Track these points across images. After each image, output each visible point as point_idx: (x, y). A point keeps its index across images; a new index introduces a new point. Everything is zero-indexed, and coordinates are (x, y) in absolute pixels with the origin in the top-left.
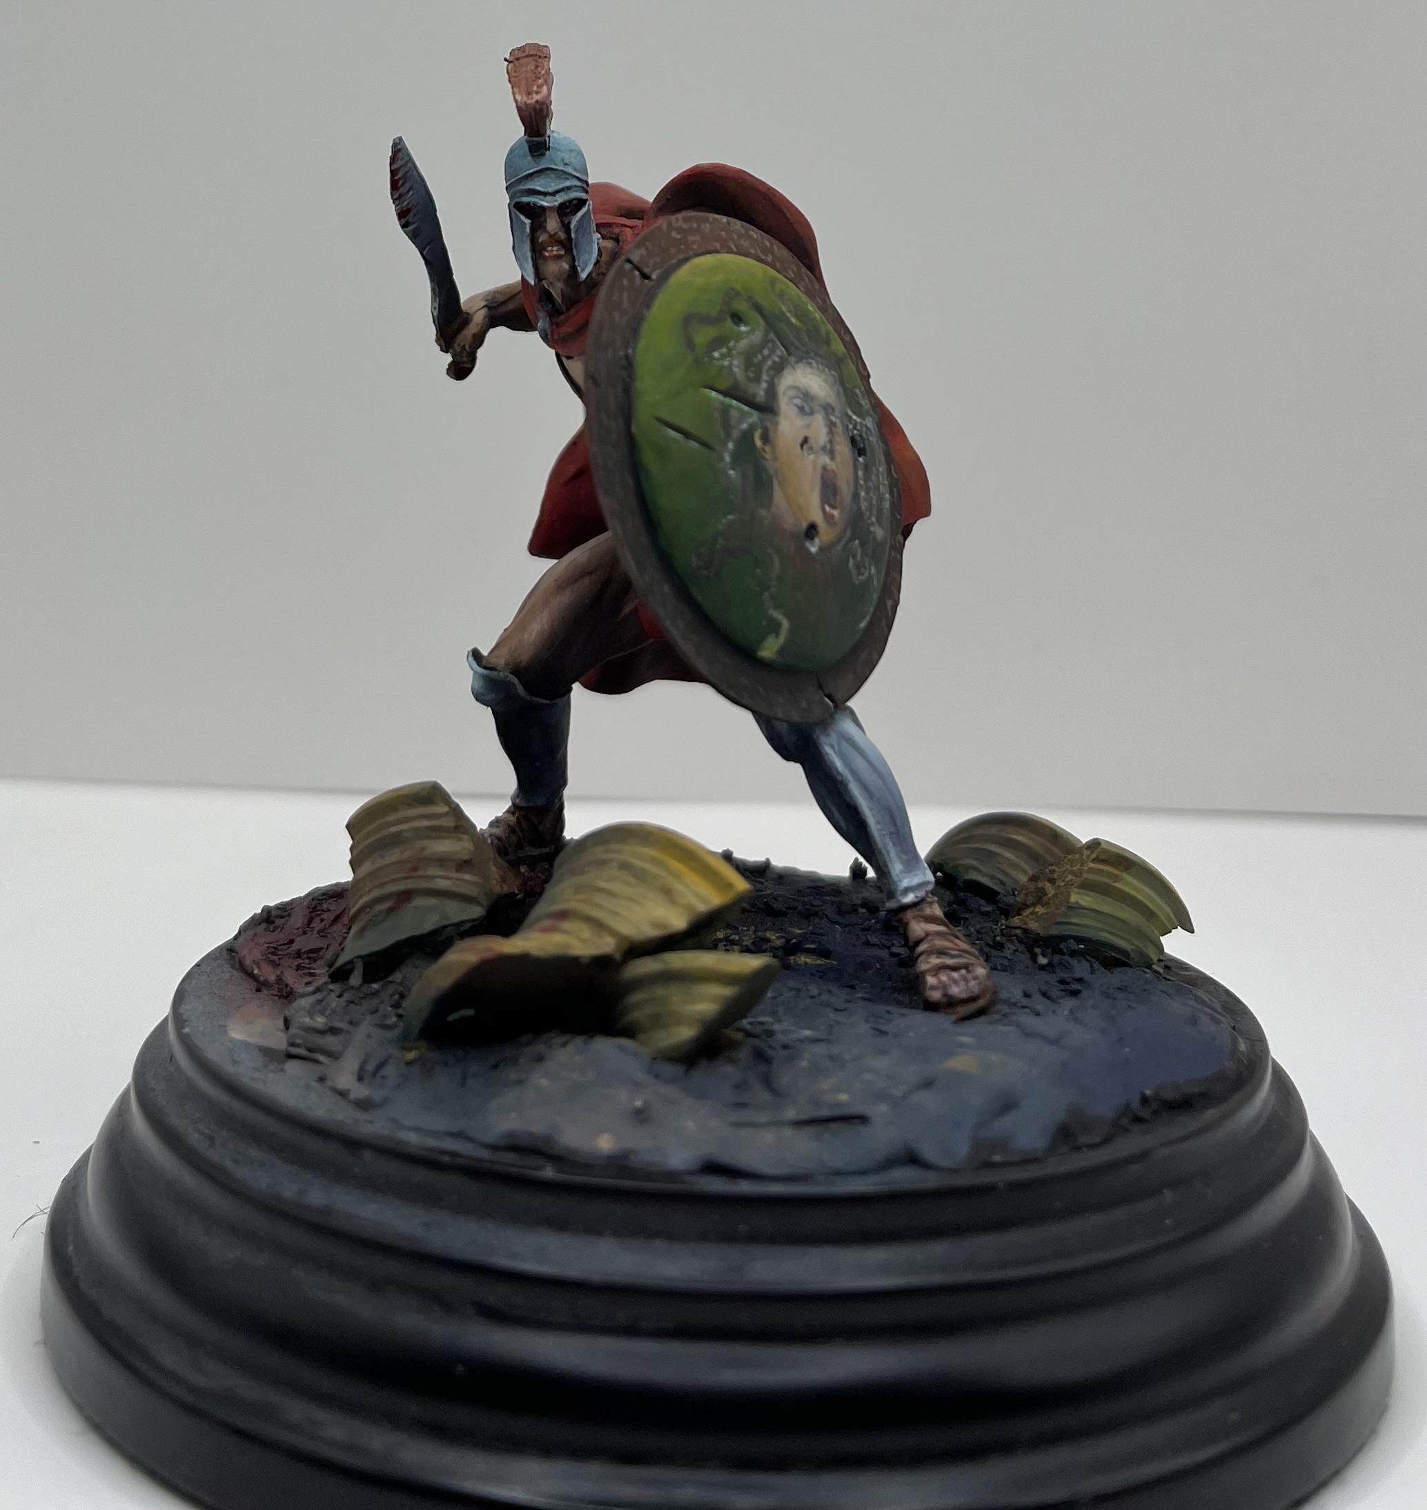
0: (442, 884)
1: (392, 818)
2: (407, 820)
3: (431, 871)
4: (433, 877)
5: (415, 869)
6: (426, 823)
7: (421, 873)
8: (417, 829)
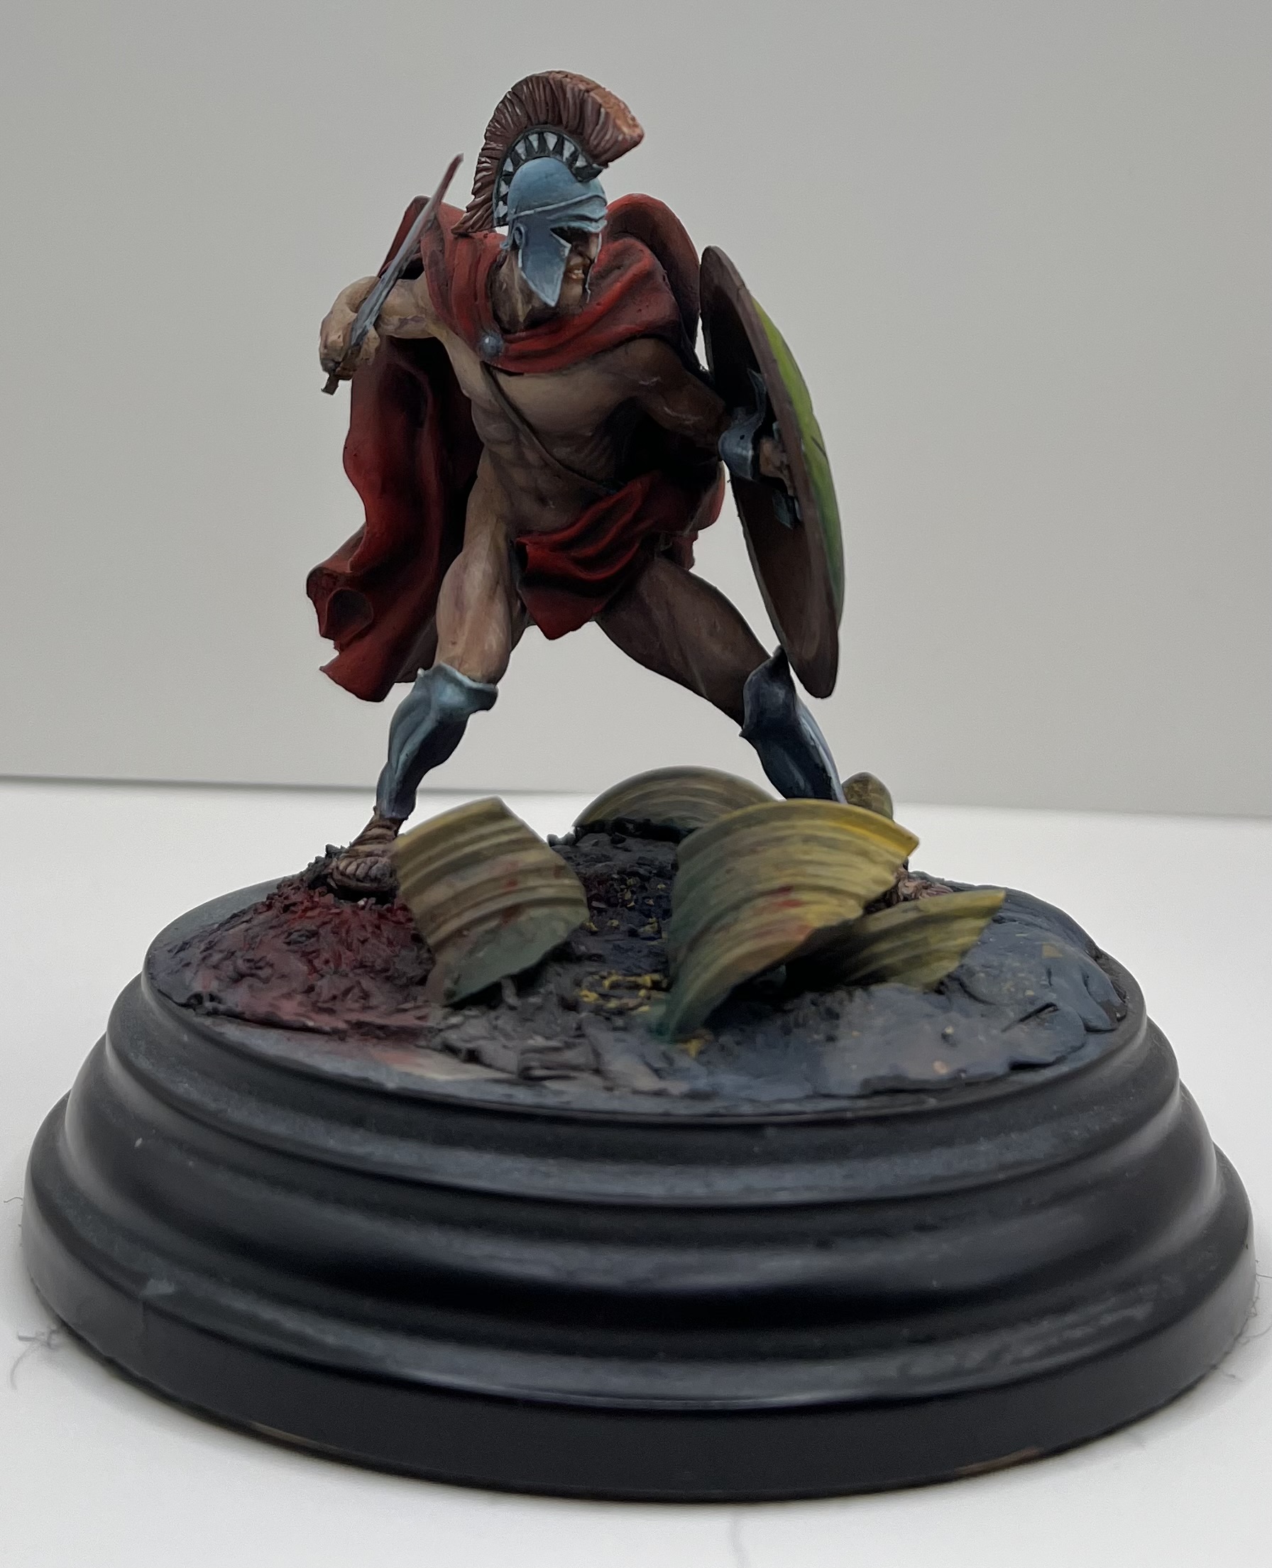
0: (549, 893)
1: (461, 839)
2: (482, 838)
3: (532, 882)
4: (533, 889)
5: (513, 883)
6: (504, 838)
7: (521, 886)
8: (499, 845)
